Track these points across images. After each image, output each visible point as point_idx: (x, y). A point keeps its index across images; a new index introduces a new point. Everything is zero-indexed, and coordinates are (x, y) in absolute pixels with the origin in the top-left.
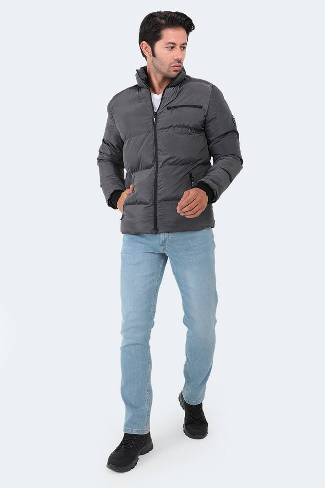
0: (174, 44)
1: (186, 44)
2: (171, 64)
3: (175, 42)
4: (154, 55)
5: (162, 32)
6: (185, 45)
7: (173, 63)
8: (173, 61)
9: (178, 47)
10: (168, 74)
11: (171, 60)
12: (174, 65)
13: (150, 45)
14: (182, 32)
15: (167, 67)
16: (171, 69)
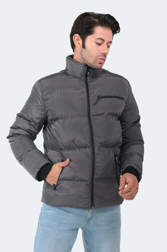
0: (103, 40)
1: (111, 42)
2: (98, 56)
3: (103, 39)
4: (84, 46)
5: (94, 28)
6: (110, 44)
7: (100, 56)
8: (100, 54)
9: (105, 43)
10: (94, 65)
11: (98, 53)
12: (99, 58)
13: (81, 38)
14: (110, 32)
15: (94, 59)
16: (97, 61)
